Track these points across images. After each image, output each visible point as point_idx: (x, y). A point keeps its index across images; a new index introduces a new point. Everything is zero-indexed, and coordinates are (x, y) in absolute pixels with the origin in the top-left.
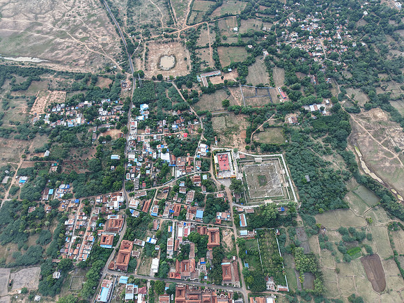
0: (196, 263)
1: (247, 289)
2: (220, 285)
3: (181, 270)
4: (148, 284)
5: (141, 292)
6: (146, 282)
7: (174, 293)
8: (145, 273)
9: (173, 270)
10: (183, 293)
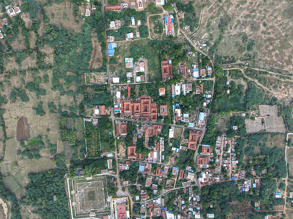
0: (144, 135)
1: (111, 119)
2: (128, 122)
3: (154, 130)
4: (175, 122)
5: (179, 118)
6: (176, 123)
7: (158, 117)
8: (178, 129)
9: (159, 130)
10: (152, 117)
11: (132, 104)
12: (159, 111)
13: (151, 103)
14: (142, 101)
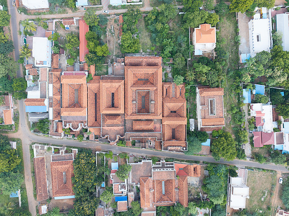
0: (137, 198)
2: (81, 150)
3: (176, 183)
4: (248, 149)
7: (189, 133)
8: (258, 174)
9: (193, 180)
10: (168, 133)
11: (93, 86)
12: (192, 113)
13: (165, 81)
14: (132, 74)
